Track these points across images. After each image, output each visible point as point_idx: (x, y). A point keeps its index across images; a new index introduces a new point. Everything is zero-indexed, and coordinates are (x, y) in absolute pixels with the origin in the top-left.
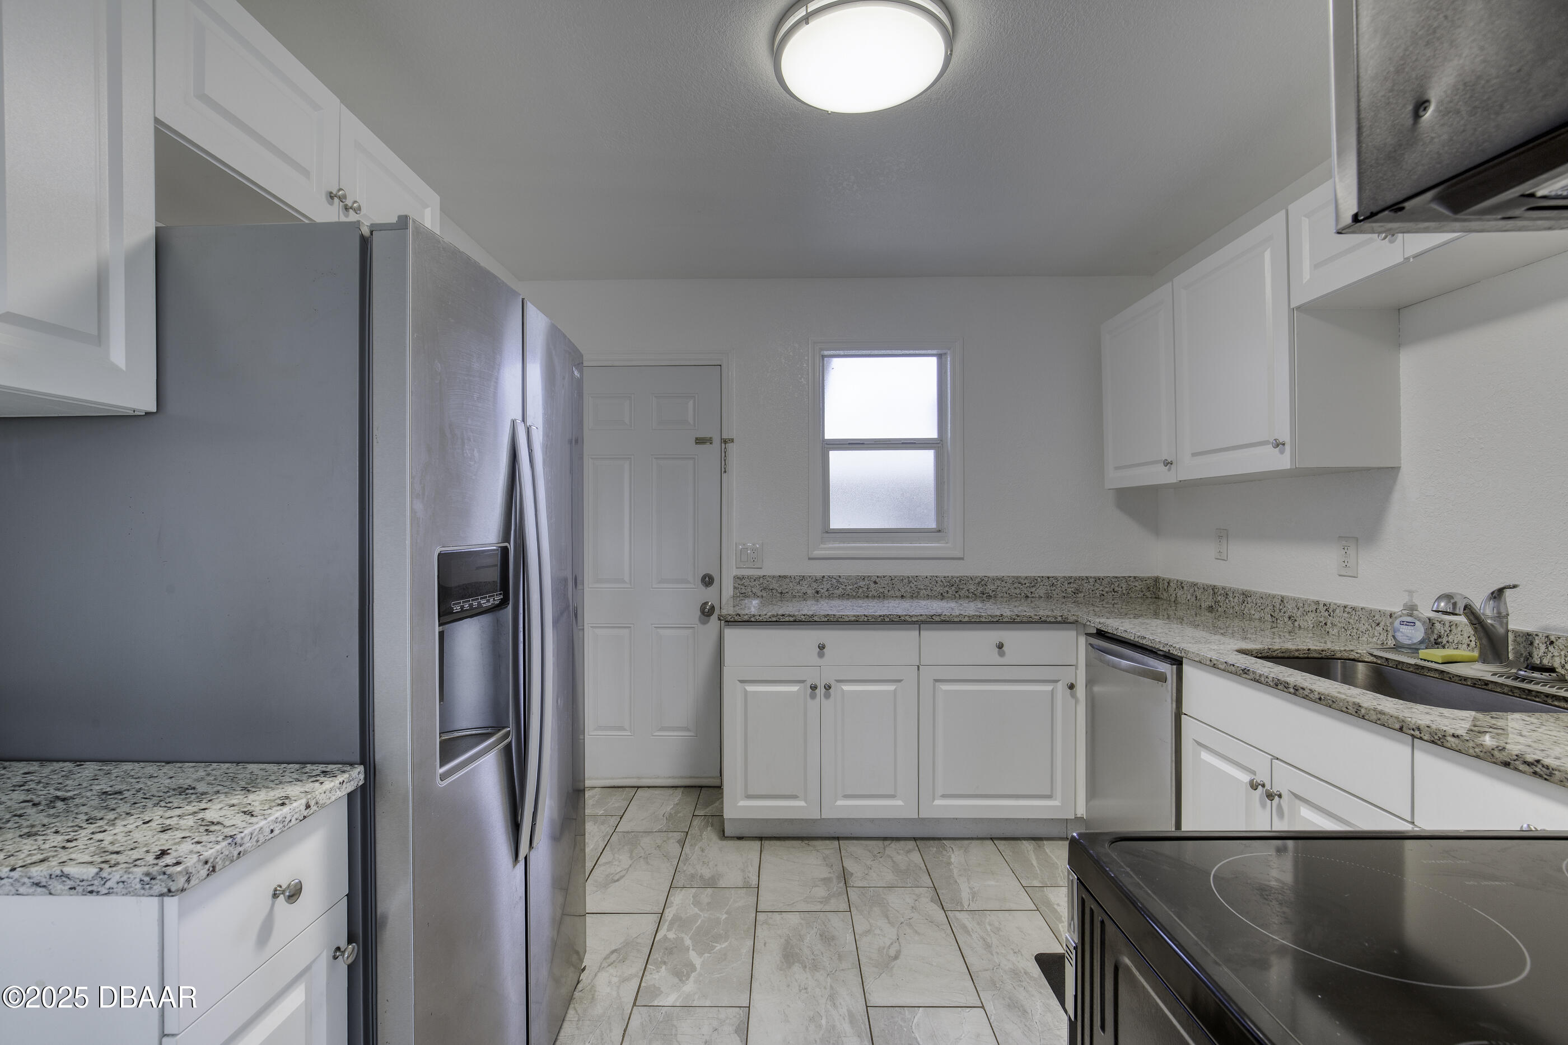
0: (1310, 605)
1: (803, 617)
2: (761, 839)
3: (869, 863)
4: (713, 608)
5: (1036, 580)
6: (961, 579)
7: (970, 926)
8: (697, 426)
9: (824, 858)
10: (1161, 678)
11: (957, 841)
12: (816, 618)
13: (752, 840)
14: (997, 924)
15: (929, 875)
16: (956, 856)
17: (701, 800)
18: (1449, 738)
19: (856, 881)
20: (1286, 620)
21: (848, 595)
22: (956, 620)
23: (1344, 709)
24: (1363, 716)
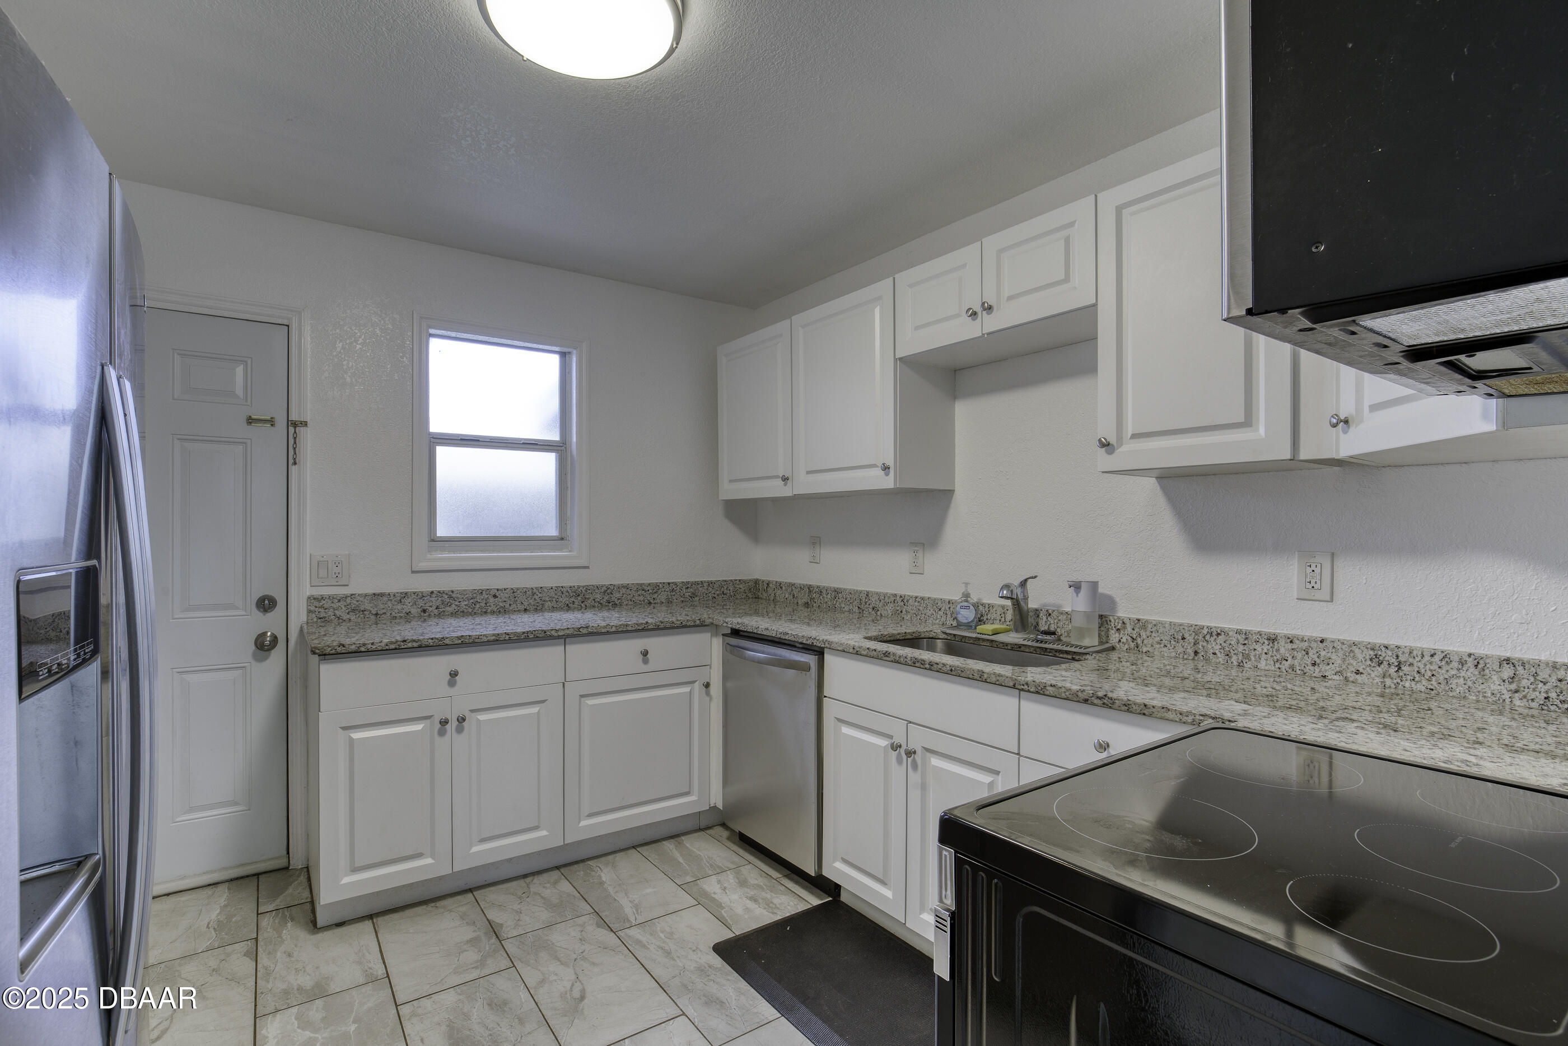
0: (889, 597)
1: (430, 641)
2: (371, 917)
3: (516, 907)
4: (275, 639)
5: (659, 586)
6: (587, 588)
7: (644, 939)
8: (249, 400)
9: (461, 917)
10: (804, 668)
11: (601, 859)
12: (447, 642)
13: (360, 921)
14: (668, 929)
15: (586, 901)
16: (606, 873)
17: (262, 893)
18: (1048, 688)
19: (509, 930)
20: (870, 610)
21: (463, 612)
22: (603, 631)
23: (971, 676)
24: (986, 680)
